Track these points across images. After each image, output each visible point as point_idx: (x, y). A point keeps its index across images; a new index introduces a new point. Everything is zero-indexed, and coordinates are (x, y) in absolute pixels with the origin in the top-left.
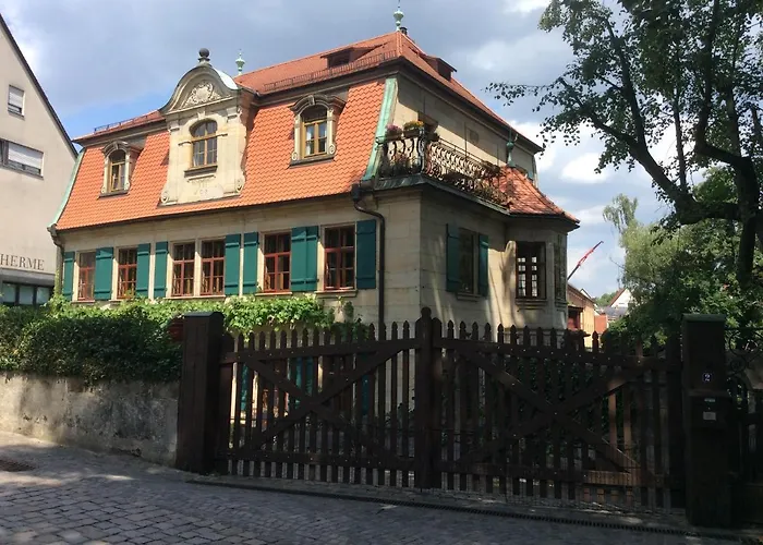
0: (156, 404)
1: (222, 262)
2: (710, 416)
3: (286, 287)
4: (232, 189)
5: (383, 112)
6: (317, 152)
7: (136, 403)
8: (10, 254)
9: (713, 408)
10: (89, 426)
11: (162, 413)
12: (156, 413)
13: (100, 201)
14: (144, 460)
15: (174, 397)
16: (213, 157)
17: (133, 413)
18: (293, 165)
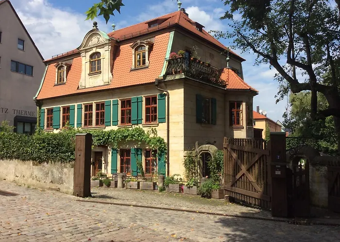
0: (65, 170)
1: (104, 112)
2: (278, 173)
3: (130, 122)
4: (107, 81)
5: (168, 47)
6: (141, 65)
7: (58, 170)
8: (20, 110)
9: (280, 169)
10: (40, 179)
11: (67, 174)
12: (66, 174)
13: (55, 87)
14: (61, 192)
15: (72, 168)
16: (99, 68)
17: (57, 174)
18: (132, 70)
